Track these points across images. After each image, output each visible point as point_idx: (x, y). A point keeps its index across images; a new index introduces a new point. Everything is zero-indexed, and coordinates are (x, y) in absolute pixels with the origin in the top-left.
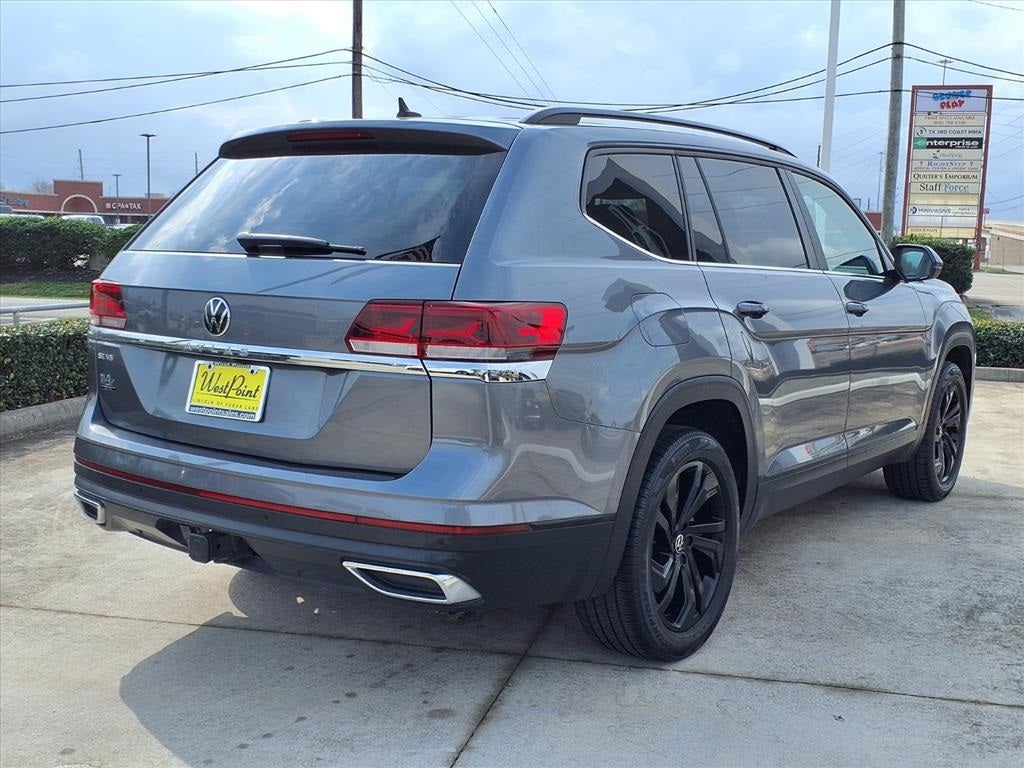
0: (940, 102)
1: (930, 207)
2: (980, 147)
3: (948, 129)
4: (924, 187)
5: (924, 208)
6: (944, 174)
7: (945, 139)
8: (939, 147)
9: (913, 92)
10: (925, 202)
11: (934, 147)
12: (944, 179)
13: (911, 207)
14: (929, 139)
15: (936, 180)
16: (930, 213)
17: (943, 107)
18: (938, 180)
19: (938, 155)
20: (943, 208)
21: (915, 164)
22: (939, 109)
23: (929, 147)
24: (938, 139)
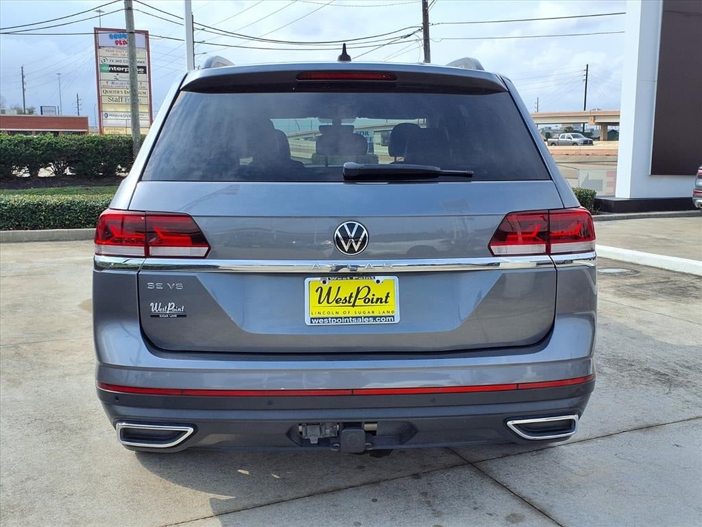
0: (114, 40)
1: (116, 113)
2: (145, 72)
3: (122, 59)
4: (110, 98)
5: (112, 113)
6: (123, 91)
7: (121, 66)
8: (117, 71)
9: (95, 33)
10: (113, 110)
11: (114, 71)
12: (124, 94)
13: (104, 113)
14: (110, 66)
15: (118, 95)
16: (118, 118)
17: (117, 44)
18: (120, 94)
19: (118, 77)
20: (126, 114)
21: (103, 83)
22: (114, 45)
23: (111, 71)
24: (117, 66)
